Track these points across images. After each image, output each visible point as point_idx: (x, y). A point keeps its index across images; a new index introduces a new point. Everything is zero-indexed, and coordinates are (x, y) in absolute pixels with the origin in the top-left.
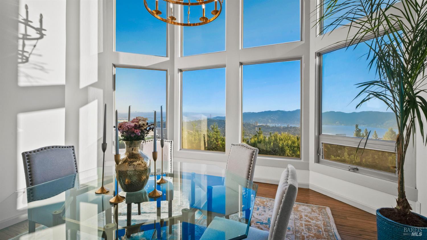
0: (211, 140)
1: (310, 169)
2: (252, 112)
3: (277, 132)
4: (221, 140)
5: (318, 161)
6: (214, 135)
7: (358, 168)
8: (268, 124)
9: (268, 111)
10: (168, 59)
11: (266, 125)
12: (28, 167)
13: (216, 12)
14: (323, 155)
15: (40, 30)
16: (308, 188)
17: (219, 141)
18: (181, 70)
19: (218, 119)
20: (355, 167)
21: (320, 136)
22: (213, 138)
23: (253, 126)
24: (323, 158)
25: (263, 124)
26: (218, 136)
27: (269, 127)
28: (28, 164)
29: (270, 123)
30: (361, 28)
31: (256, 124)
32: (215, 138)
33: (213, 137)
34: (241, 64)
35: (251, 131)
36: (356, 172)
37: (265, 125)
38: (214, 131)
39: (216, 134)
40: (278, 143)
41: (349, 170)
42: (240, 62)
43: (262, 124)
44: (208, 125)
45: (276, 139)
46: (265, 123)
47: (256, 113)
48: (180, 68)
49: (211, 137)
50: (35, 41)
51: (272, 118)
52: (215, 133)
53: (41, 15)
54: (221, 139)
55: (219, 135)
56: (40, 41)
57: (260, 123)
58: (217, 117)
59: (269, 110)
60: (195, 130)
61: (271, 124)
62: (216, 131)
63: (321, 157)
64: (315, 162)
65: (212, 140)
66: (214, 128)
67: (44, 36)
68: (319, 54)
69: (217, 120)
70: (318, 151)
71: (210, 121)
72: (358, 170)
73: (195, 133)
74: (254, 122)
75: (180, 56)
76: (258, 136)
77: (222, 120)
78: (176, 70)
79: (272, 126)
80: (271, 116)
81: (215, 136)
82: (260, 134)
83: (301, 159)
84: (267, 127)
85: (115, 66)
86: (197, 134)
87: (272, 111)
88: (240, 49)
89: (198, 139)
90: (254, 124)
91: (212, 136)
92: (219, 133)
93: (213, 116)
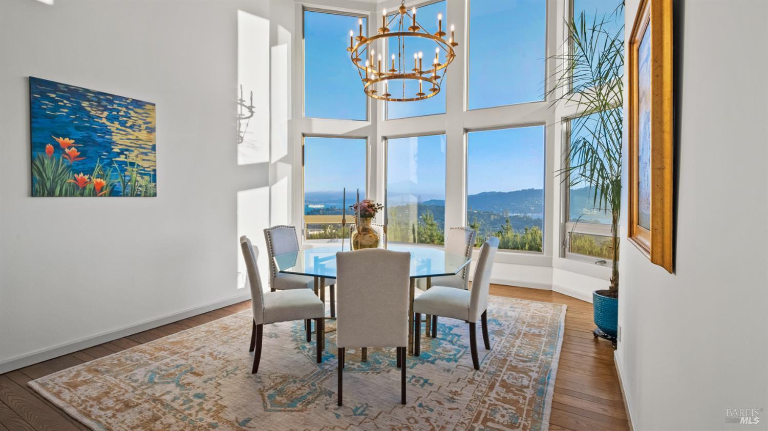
0: (421, 239)
1: (553, 266)
2: (497, 191)
3: (537, 227)
4: (439, 239)
5: (563, 255)
6: (427, 231)
7: (606, 260)
8: (529, 215)
9: (529, 190)
10: (369, 123)
11: (524, 217)
12: (269, 242)
13: (434, 90)
14: (569, 248)
15: (250, 108)
16: (551, 290)
17: (435, 240)
18: (385, 138)
19: (432, 203)
20: (603, 260)
21: (567, 223)
22: (426, 236)
23: (499, 218)
24: (569, 252)
25: (519, 214)
26: (433, 231)
27: (531, 219)
28: (269, 239)
29: (533, 213)
30: (589, 106)
31: (505, 214)
32: (428, 235)
33: (425, 233)
34: (466, 130)
35: (495, 226)
36: (604, 265)
37: (522, 215)
38: (427, 224)
39: (431, 228)
40: (537, 245)
41: (596, 263)
42: (464, 129)
43: (516, 215)
44: (419, 214)
45: (535, 238)
46: (523, 212)
47: (505, 193)
48: (384, 135)
49: (421, 233)
50: (247, 120)
51: (537, 202)
52: (428, 226)
53: (252, 92)
54: (439, 237)
55: (435, 230)
56: (251, 119)
57: (513, 213)
58: (432, 201)
59: (531, 188)
60: (396, 222)
61: (536, 215)
62: (430, 223)
63: (567, 250)
64: (559, 257)
65: (424, 239)
66: (427, 218)
67: (254, 114)
68: (566, 120)
69: (432, 206)
70: (563, 243)
71: (421, 208)
72: (605, 262)
73: (395, 227)
74: (501, 210)
75: (384, 120)
76: (503, 233)
77: (439, 206)
78: (379, 138)
79: (536, 218)
80: (536, 199)
81: (429, 231)
82: (507, 229)
83: (543, 254)
84: (527, 219)
85: (304, 135)
86: (399, 229)
87: (536, 190)
88: (465, 110)
89: (400, 237)
90: (501, 214)
91: (423, 231)
92: (435, 227)
93: (424, 200)
